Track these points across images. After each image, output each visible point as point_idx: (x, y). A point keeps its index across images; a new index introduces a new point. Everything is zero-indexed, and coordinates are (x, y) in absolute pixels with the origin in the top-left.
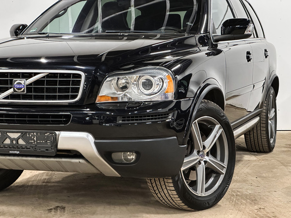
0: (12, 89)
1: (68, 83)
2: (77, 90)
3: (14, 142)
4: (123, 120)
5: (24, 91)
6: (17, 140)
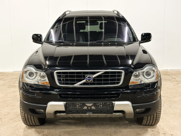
0: (85, 80)
1: (115, 76)
4: (145, 94)
5: (92, 81)
6: (91, 107)
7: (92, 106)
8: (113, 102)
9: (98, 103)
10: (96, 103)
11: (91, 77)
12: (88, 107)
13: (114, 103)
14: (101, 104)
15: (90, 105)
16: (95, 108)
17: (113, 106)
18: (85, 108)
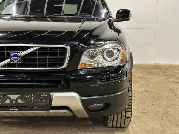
0: (10, 59)
2: (63, 60)
3: (14, 102)
4: (100, 82)
5: (20, 61)
6: (16, 100)
7: (18, 99)
8: (51, 93)
9: (27, 95)
10: (25, 94)
11: (18, 54)
12: (12, 100)
13: (53, 95)
14: (31, 96)
15: (15, 97)
16: (23, 103)
17: (50, 100)
18: (8, 101)
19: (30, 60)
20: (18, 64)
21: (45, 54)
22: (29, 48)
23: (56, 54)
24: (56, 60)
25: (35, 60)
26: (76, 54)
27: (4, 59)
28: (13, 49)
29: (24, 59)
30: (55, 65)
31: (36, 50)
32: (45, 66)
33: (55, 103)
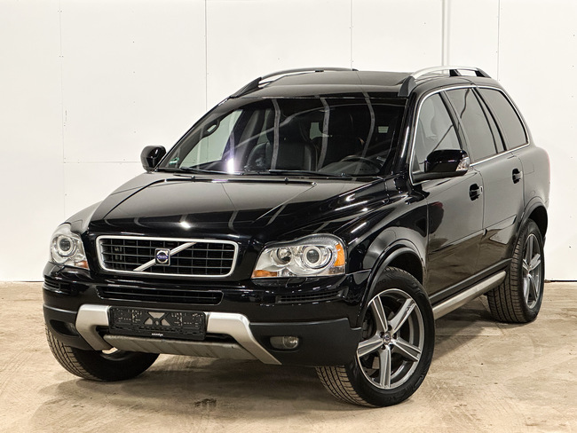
0: (155, 259)
2: (230, 263)
3: (157, 323)
4: (283, 300)
5: (167, 263)
6: (160, 321)
7: (162, 318)
8: (206, 313)
9: (174, 313)
10: (170, 313)
11: (166, 252)
12: (154, 320)
13: (208, 316)
14: (179, 316)
15: (158, 315)
16: (169, 325)
17: (205, 322)
18: (150, 322)
19: (182, 262)
20: (166, 267)
21: (203, 254)
22: (182, 243)
23: (218, 255)
24: (218, 263)
25: (188, 263)
26: (250, 256)
27: (149, 260)
28: (160, 244)
29: (174, 259)
30: (217, 272)
31: (191, 247)
32: (203, 272)
33: (211, 328)
